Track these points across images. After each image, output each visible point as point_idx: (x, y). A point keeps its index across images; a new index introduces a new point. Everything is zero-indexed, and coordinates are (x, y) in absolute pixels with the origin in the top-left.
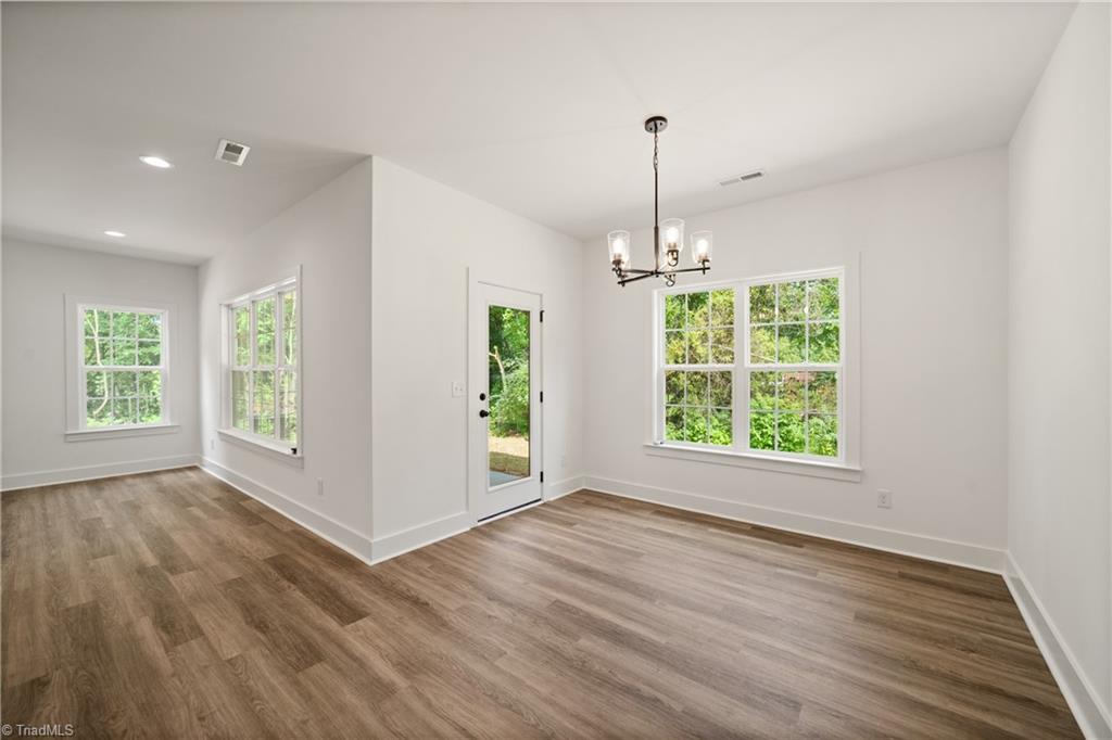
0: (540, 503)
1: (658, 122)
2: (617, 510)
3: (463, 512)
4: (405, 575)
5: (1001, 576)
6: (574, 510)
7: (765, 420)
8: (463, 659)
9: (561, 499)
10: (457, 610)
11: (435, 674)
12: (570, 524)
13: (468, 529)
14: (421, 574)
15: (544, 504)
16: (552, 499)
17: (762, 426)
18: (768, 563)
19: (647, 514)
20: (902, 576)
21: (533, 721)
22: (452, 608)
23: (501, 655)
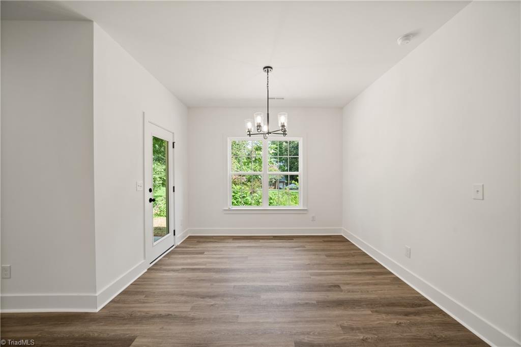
0: (174, 247)
1: (269, 69)
2: (216, 242)
3: (143, 261)
4: (133, 307)
5: (341, 236)
6: (197, 246)
7: (237, 196)
8: (223, 328)
9: (182, 242)
10: (191, 309)
11: (217, 341)
12: (202, 253)
13: (146, 270)
14: (144, 303)
15: (176, 247)
16: (179, 244)
17: (236, 198)
18: (290, 248)
19: (231, 240)
20: (325, 241)
21: (279, 333)
22: (189, 310)
23: (238, 318)
